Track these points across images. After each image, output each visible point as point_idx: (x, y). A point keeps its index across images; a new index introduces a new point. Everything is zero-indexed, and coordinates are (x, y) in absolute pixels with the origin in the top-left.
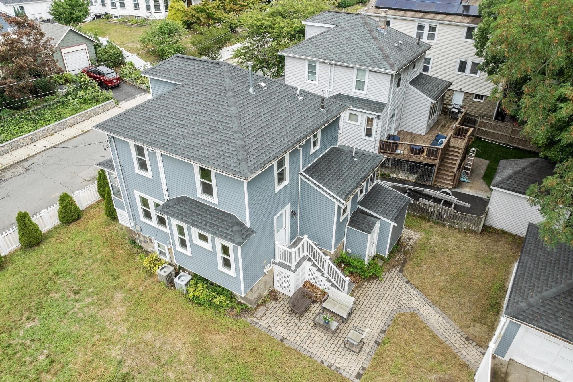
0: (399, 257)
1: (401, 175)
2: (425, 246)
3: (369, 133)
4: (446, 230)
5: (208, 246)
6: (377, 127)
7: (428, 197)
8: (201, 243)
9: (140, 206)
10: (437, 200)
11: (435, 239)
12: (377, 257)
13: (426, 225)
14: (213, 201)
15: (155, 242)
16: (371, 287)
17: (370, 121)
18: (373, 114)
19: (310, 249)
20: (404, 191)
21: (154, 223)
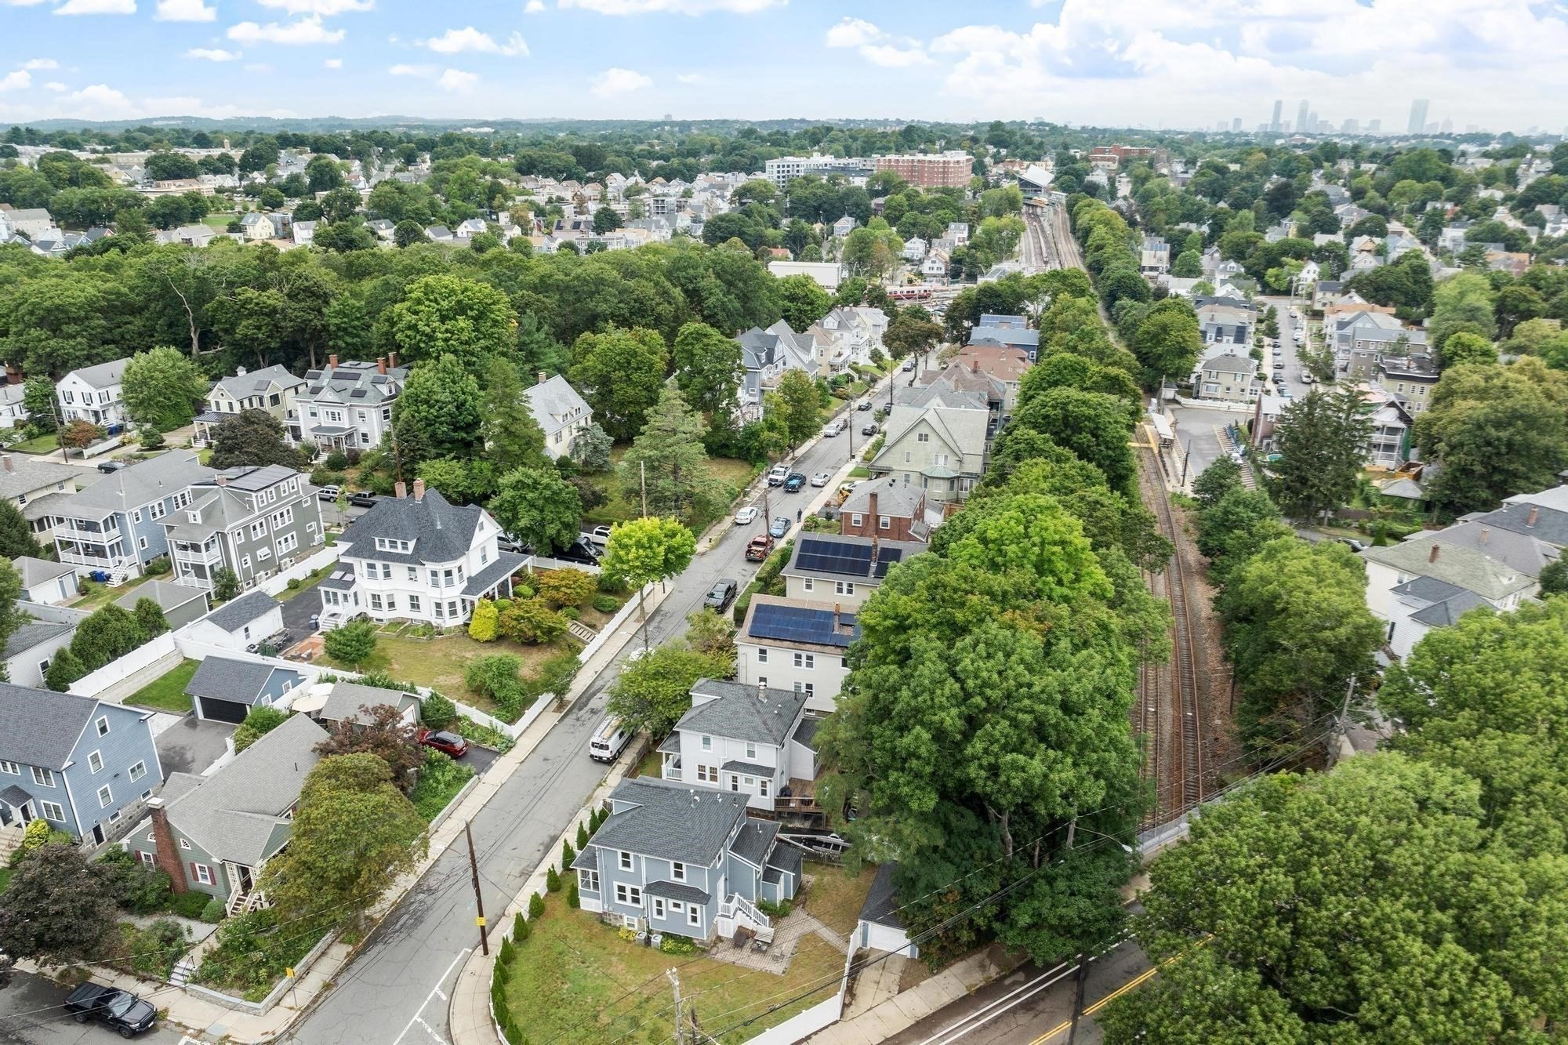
0: (801, 897)
1: (797, 824)
2: (819, 886)
3: (764, 793)
4: (835, 870)
5: (681, 910)
6: (770, 788)
7: (820, 843)
8: (676, 910)
9: (616, 892)
10: (827, 845)
11: (827, 879)
12: (786, 900)
13: (820, 868)
14: (683, 881)
15: (625, 917)
16: (784, 922)
17: (764, 784)
18: (765, 779)
19: (740, 901)
20: (799, 840)
21: (629, 902)
